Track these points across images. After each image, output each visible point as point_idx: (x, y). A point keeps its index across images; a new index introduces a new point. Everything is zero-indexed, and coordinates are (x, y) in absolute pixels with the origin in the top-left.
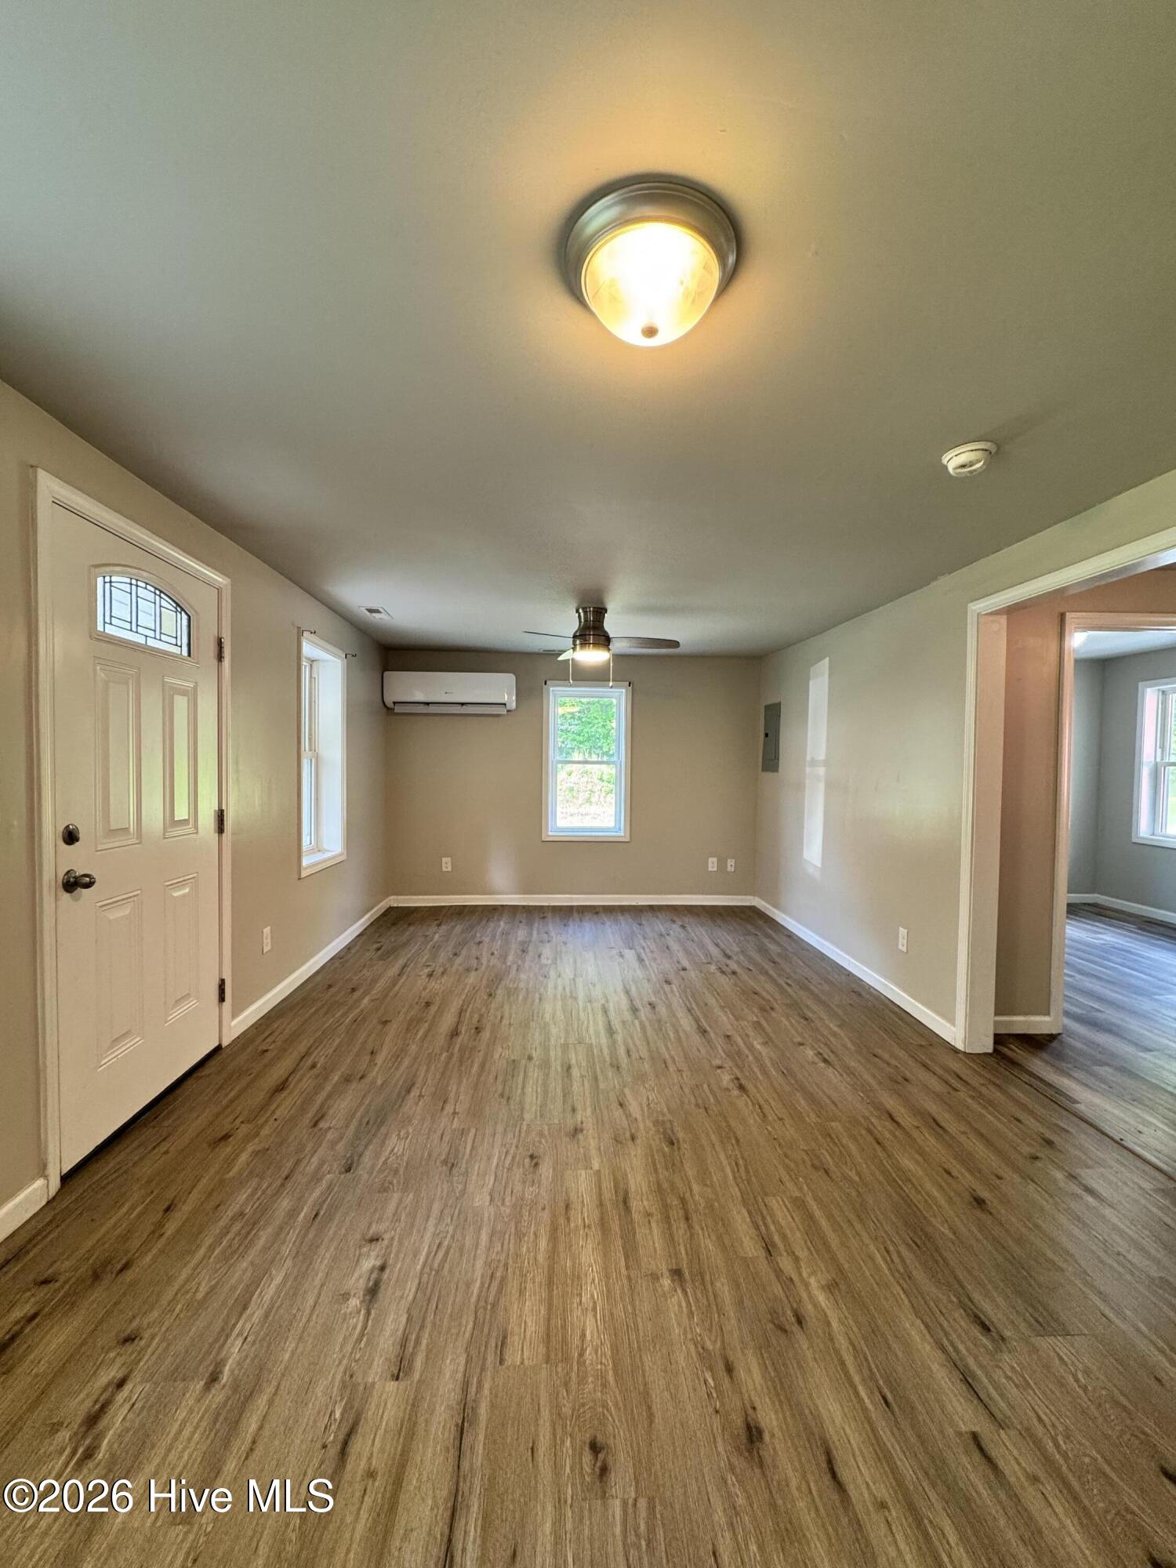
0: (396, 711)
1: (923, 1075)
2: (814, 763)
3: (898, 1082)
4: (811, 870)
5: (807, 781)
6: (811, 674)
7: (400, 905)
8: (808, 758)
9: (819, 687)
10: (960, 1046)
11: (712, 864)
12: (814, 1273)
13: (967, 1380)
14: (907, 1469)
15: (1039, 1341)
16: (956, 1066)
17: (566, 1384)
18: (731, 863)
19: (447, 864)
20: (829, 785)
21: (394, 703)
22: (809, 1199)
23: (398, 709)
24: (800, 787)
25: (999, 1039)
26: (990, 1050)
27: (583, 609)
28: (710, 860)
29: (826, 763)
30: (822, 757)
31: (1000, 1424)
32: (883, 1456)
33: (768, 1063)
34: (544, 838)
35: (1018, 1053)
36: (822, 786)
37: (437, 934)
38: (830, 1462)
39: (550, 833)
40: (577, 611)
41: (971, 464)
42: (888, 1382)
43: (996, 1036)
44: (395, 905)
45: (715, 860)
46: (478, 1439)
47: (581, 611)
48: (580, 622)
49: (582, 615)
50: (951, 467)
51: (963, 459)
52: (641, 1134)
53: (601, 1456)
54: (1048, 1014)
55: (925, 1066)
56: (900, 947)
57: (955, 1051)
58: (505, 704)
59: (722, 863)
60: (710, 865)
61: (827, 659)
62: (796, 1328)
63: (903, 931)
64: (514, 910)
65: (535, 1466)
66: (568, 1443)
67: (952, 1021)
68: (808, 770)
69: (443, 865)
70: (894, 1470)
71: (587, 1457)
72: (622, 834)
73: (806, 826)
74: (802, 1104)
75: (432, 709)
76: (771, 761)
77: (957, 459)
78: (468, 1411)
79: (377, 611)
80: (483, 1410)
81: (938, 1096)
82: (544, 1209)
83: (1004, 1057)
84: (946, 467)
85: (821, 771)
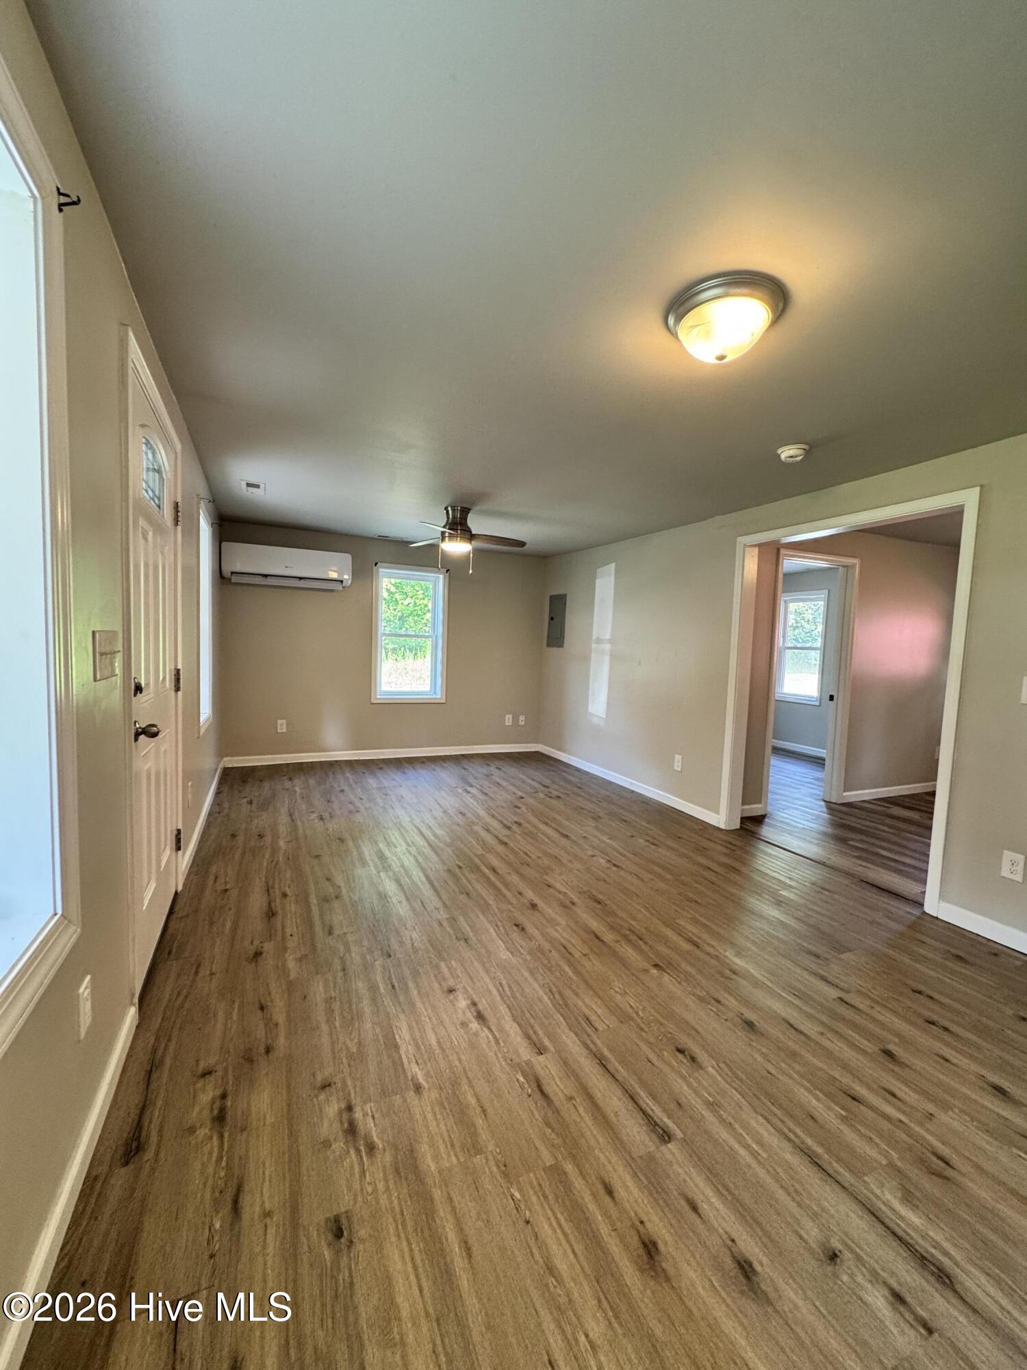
0: (233, 581)
1: (712, 845)
2: (599, 641)
3: (702, 850)
4: (595, 720)
5: (593, 655)
6: (598, 575)
7: (235, 766)
8: (594, 638)
9: (605, 584)
10: (723, 826)
11: (508, 720)
12: (725, 951)
13: (824, 979)
14: (824, 1018)
15: (842, 956)
16: (725, 838)
17: (642, 1029)
18: (522, 718)
19: (282, 725)
20: (613, 657)
21: (232, 573)
22: (697, 916)
23: (234, 579)
24: (586, 658)
25: (744, 820)
26: (738, 827)
27: (452, 507)
28: (507, 716)
29: (610, 641)
30: (608, 637)
31: (848, 992)
32: (810, 1017)
33: (622, 850)
34: (374, 701)
35: (749, 826)
36: (607, 659)
37: (298, 785)
38: (791, 1025)
39: (378, 697)
40: (446, 509)
41: (796, 456)
42: (792, 988)
43: (742, 818)
44: (230, 766)
45: (511, 716)
46: (615, 1064)
47: (449, 509)
48: (448, 518)
49: (450, 512)
50: (783, 457)
51: (792, 452)
52: (576, 900)
53: (686, 1053)
54: (760, 803)
55: (709, 840)
56: (676, 768)
57: (719, 829)
58: (342, 581)
59: (515, 719)
60: (507, 721)
61: (613, 565)
62: (734, 976)
63: (678, 757)
64: (351, 764)
65: (657, 1068)
66: (666, 1054)
67: (717, 812)
68: (594, 646)
69: (279, 727)
70: (818, 1019)
71: (680, 1056)
72: (439, 696)
73: (591, 686)
74: (657, 869)
75: (270, 581)
76: (556, 637)
77: (787, 453)
78: (598, 1056)
79: (257, 486)
80: (606, 1052)
81: (727, 855)
82: (551, 951)
83: (746, 830)
84: (779, 456)
85: (607, 647)
